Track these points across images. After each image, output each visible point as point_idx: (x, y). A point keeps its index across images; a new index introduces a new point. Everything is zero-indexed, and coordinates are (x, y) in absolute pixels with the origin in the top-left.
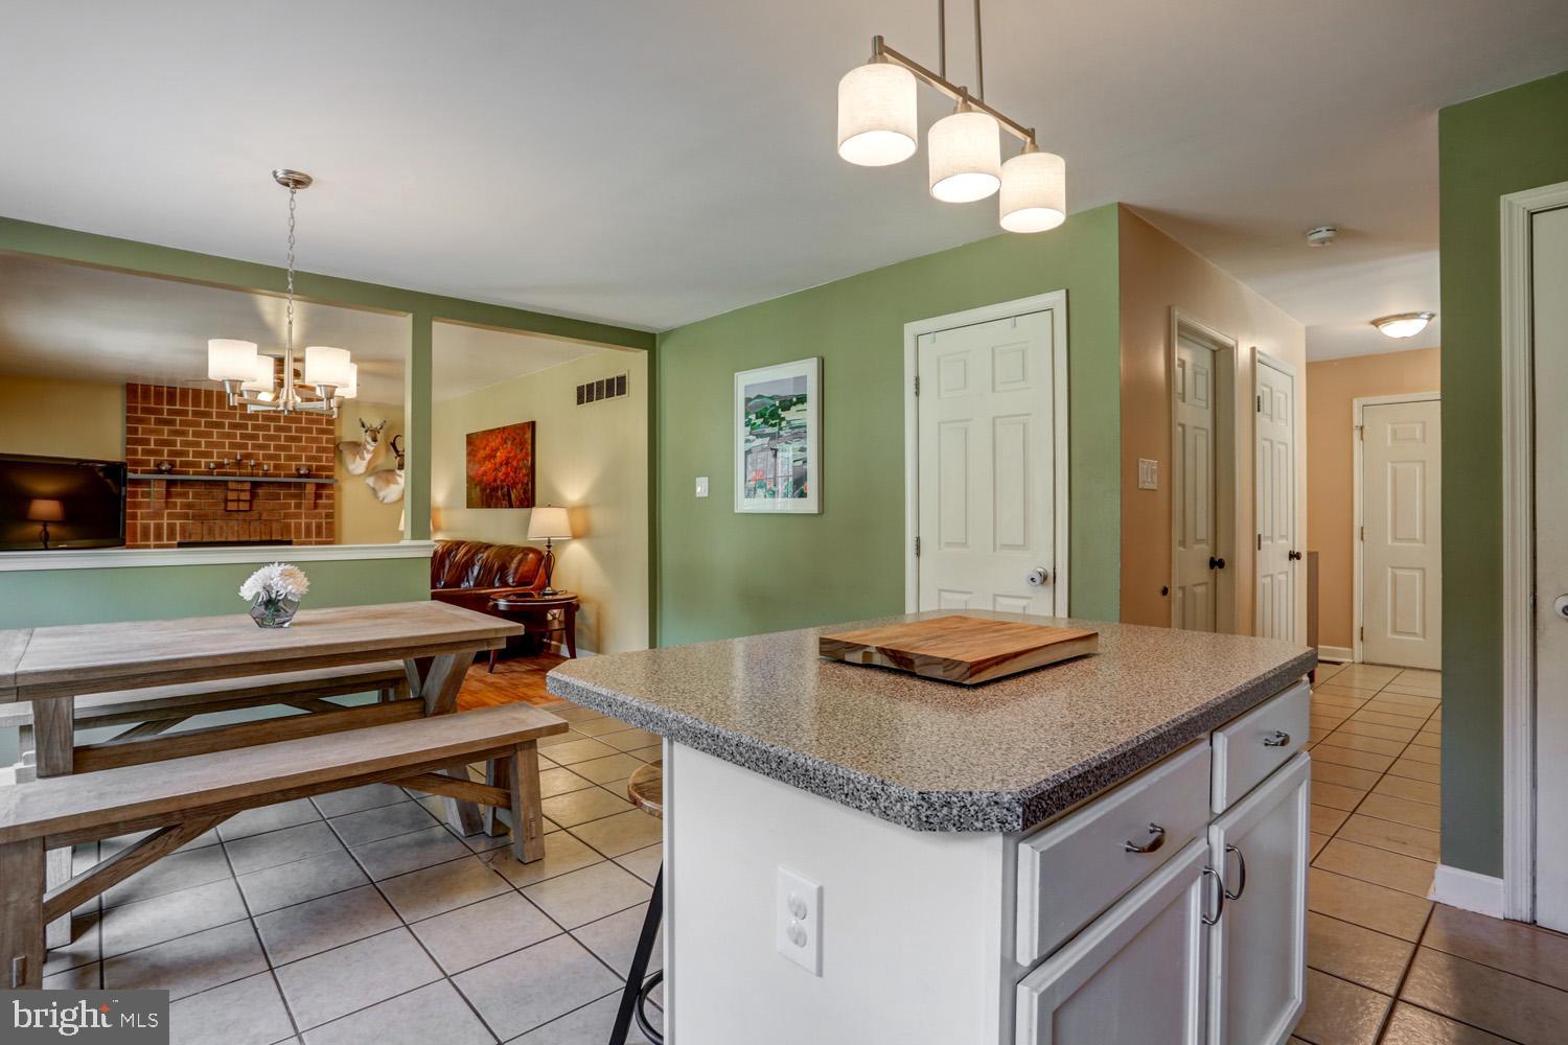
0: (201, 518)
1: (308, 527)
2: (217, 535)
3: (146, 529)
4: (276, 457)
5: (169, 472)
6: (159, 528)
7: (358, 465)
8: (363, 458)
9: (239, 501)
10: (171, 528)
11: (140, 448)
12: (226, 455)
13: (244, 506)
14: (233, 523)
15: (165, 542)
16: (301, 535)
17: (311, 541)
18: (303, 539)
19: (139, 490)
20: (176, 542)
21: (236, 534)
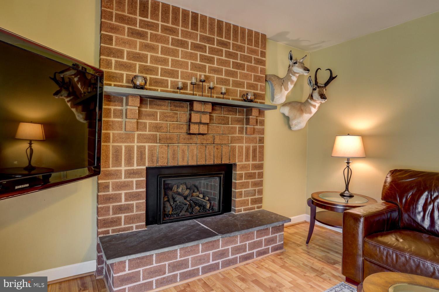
0: (167, 141)
1: (248, 149)
2: (180, 160)
3: (117, 152)
4: (226, 82)
5: (142, 88)
6: (130, 151)
7: (281, 97)
8: (286, 89)
9: (200, 123)
10: (141, 151)
11: (113, 60)
12: (189, 76)
13: (203, 129)
14: (193, 147)
15: (135, 167)
16: (243, 159)
17: (249, 164)
18: (244, 163)
19: (112, 108)
20: (144, 167)
21: (195, 158)
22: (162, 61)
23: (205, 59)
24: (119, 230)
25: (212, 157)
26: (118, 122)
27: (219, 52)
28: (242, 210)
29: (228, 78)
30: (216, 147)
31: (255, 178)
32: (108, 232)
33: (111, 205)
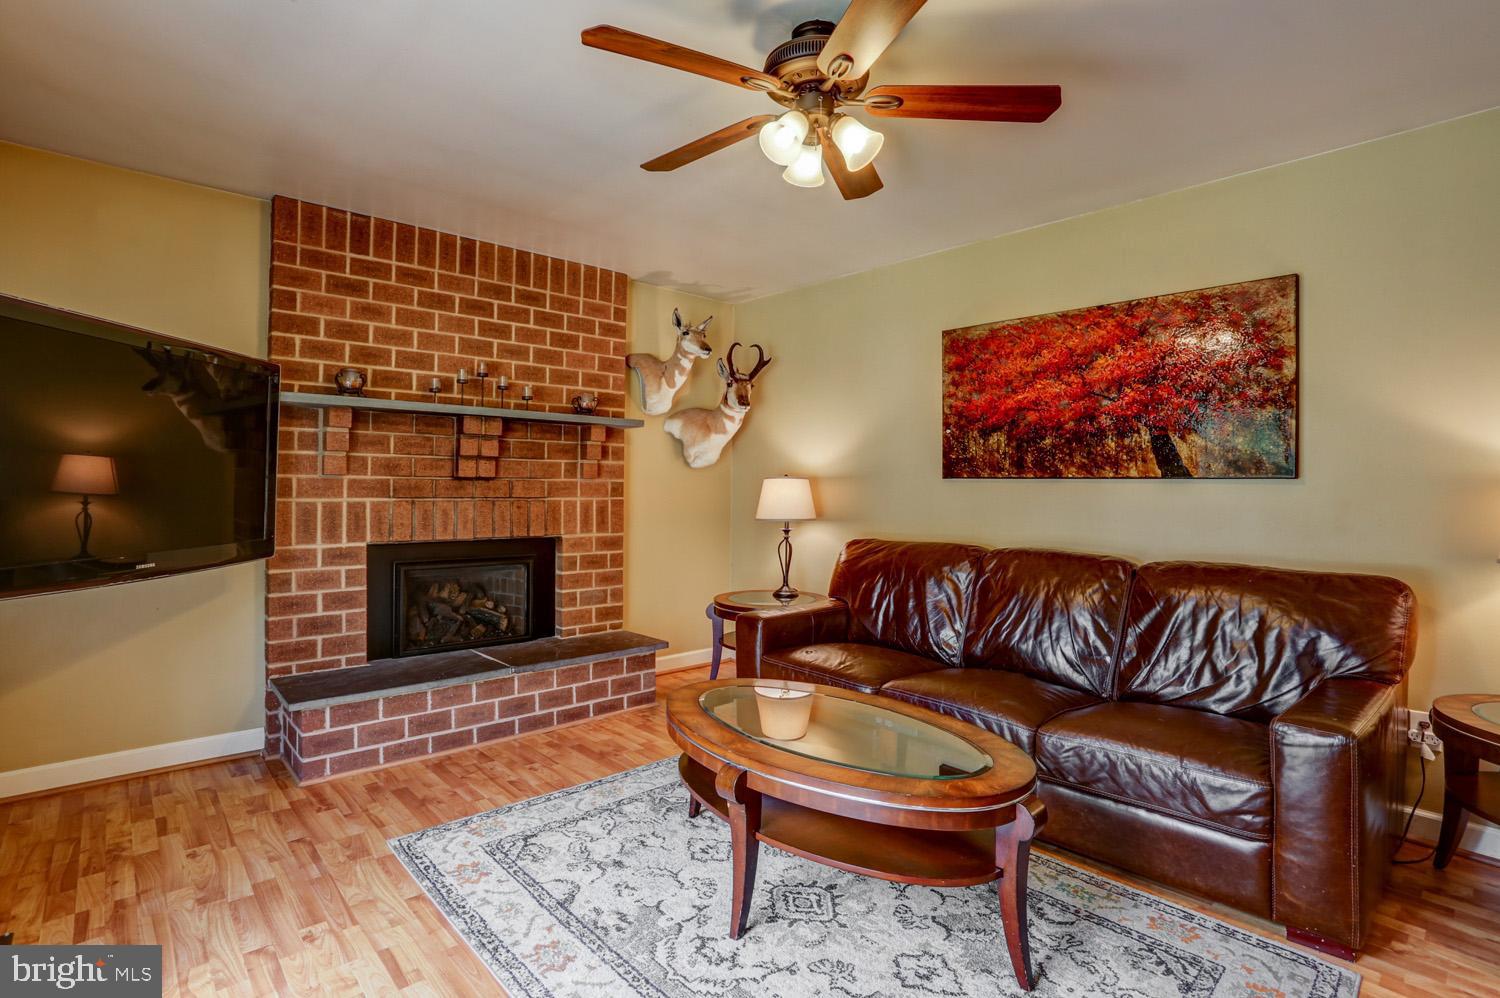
0: (411, 492)
1: (586, 508)
2: (439, 529)
3: (307, 513)
4: (536, 374)
5: (356, 391)
6: (332, 512)
8: (671, 384)
9: (479, 457)
10: (356, 513)
11: (298, 338)
12: (455, 366)
13: (486, 469)
14: (466, 505)
15: (344, 544)
16: (575, 527)
17: (590, 539)
18: (579, 535)
19: (296, 430)
20: (364, 544)
21: (470, 526)
22: (399, 338)
23: (490, 329)
24: (312, 667)
25: (508, 525)
26: (308, 457)
27: (520, 315)
28: (578, 631)
29: (540, 365)
30: (515, 504)
31: (604, 566)
32: (288, 670)
33: (295, 618)
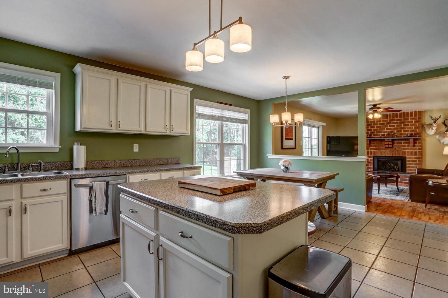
0: (379, 150)
1: (412, 152)
2: (383, 154)
5: (370, 137)
7: (431, 132)
8: (433, 129)
9: (389, 145)
10: (371, 152)
12: (385, 132)
14: (387, 151)
17: (413, 157)
18: (410, 156)
20: (372, 156)
21: (388, 154)
23: (391, 126)
25: (395, 154)
28: (410, 172)
29: (401, 130)
30: (397, 151)
